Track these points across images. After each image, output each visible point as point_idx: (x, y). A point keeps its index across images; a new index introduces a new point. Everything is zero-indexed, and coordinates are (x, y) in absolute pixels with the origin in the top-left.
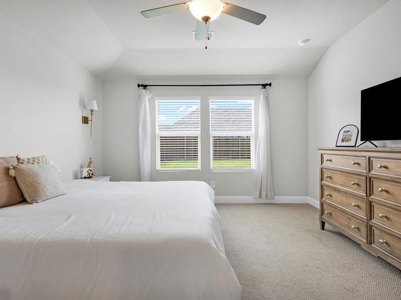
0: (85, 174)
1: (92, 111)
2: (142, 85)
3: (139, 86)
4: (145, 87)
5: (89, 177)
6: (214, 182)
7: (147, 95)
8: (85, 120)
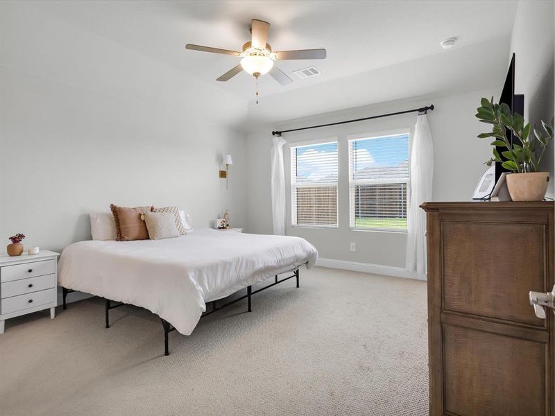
0: (219, 225)
1: (227, 165)
2: (277, 133)
3: (274, 133)
4: (279, 133)
5: (223, 228)
6: (354, 244)
7: (279, 142)
8: (223, 174)
